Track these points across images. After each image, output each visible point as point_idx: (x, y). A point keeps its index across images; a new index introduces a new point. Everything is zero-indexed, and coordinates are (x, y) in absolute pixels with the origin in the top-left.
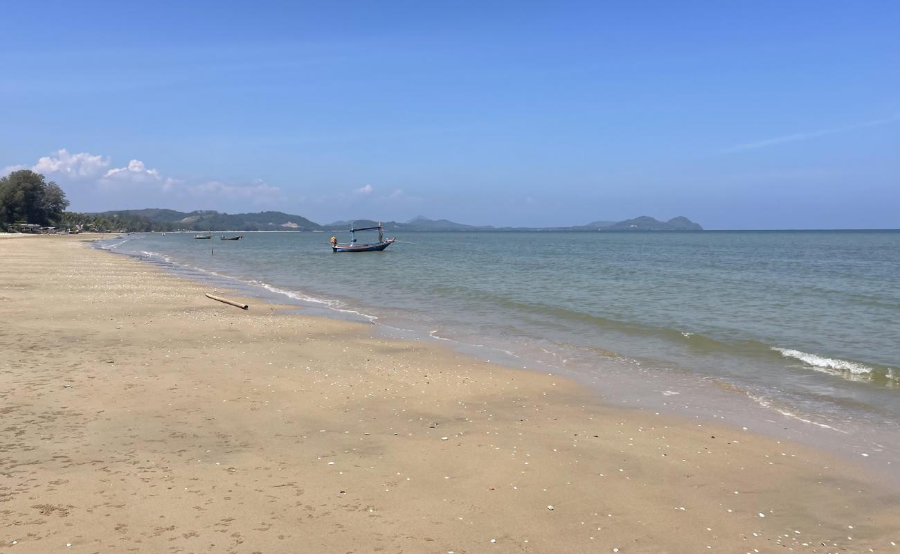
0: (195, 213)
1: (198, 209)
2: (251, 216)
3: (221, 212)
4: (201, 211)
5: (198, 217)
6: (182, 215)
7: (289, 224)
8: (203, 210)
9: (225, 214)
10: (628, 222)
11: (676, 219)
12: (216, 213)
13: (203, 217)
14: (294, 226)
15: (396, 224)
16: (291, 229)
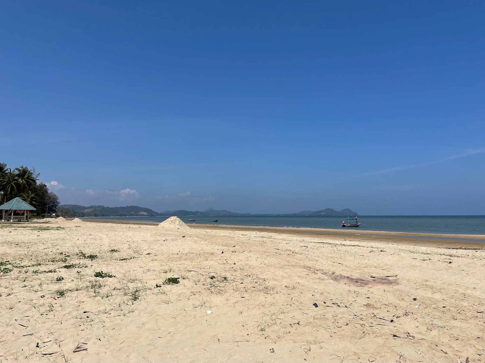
0: (92, 207)
1: (93, 205)
2: (122, 208)
3: (105, 206)
4: (95, 206)
5: (93, 209)
6: (85, 208)
7: (142, 213)
8: (96, 205)
9: (108, 207)
10: (321, 211)
11: (344, 210)
12: (103, 207)
13: (97, 209)
14: (145, 213)
15: (199, 212)
16: (144, 215)
